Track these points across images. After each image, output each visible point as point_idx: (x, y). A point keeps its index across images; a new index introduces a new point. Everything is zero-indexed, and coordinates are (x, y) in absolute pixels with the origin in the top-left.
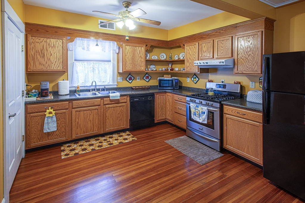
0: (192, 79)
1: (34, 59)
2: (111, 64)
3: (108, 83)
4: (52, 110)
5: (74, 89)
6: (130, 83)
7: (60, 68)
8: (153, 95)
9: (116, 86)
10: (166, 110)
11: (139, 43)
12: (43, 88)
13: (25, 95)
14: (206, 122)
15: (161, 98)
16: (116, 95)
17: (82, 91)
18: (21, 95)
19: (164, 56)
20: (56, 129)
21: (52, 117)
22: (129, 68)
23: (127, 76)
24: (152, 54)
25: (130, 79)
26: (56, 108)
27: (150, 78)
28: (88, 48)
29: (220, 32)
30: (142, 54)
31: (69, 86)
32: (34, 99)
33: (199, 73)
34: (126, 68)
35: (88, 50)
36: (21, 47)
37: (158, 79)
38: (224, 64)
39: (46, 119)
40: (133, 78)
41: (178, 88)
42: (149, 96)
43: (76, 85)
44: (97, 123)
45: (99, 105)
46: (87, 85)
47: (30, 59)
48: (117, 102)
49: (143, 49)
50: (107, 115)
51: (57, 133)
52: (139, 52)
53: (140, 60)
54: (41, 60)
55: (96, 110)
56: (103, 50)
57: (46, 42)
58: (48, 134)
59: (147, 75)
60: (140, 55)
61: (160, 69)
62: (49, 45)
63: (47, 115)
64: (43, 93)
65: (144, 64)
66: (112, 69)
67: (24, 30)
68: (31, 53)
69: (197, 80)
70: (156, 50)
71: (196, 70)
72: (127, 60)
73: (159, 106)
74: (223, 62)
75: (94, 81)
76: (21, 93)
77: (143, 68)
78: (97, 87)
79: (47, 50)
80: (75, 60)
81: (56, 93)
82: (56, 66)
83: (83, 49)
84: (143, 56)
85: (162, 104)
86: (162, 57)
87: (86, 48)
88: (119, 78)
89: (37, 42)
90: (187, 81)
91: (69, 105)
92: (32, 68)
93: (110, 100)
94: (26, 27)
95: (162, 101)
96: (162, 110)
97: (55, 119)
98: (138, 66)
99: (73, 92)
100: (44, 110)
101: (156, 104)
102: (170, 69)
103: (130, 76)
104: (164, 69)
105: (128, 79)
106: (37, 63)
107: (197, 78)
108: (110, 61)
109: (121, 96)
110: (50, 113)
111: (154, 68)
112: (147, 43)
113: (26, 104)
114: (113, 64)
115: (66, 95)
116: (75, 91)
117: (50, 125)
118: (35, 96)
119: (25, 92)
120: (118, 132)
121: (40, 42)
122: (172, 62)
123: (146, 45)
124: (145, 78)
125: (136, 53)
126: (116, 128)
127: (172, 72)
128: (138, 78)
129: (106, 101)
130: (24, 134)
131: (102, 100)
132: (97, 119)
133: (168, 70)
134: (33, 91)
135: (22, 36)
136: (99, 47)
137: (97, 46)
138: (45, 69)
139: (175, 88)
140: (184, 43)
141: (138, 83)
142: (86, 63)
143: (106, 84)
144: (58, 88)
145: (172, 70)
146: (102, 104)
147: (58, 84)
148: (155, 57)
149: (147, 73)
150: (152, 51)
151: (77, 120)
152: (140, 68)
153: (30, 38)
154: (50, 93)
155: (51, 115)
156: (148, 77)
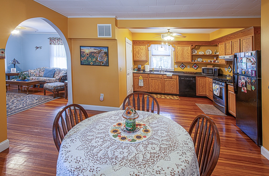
0: (228, 69)
1: (135, 55)
2: (170, 57)
3: (169, 68)
4: (141, 77)
5: (151, 69)
6: (183, 69)
7: (145, 59)
8: (195, 77)
9: (173, 70)
10: (206, 89)
11: (186, 45)
12: (139, 67)
13: (133, 69)
14: (219, 95)
15: (201, 80)
16: (170, 74)
17: (155, 71)
18: (131, 69)
19: (209, 52)
20: (143, 86)
21: (141, 80)
22: (180, 60)
23: (180, 64)
24: (198, 51)
25: (183, 66)
26: (143, 76)
27: (197, 67)
28: (157, 49)
29: (235, 36)
30: (188, 51)
31: (149, 68)
32: (136, 71)
33: (226, 64)
34: (178, 60)
35: (158, 50)
36: (131, 50)
37: (202, 68)
38: (231, 58)
39: (139, 80)
40: (184, 66)
41: (217, 75)
42: (192, 77)
43: (152, 68)
44: (160, 87)
45: (162, 78)
46: (157, 68)
47: (134, 55)
48: (171, 78)
49: (189, 48)
50: (166, 84)
51: (144, 87)
52: (186, 50)
53: (187, 55)
54: (138, 55)
55: (160, 81)
56: (165, 50)
57: (139, 47)
58: (141, 87)
59: (195, 65)
60: (187, 52)
61: (205, 61)
62: (141, 49)
63: (140, 79)
64: (139, 69)
65: (190, 58)
66: (171, 60)
67: (132, 44)
68: (135, 52)
69: (231, 70)
70: (202, 48)
71: (224, 62)
72: (178, 55)
73: (201, 85)
74: (231, 57)
75: (160, 67)
76: (131, 68)
77: (190, 60)
78: (163, 70)
79: (140, 51)
80: (152, 55)
81: (144, 71)
82: (143, 58)
83: (155, 49)
84: (190, 53)
85: (203, 85)
86: (208, 52)
87: (156, 49)
88: (175, 65)
89: (137, 48)
90: (226, 71)
91: (148, 76)
92: (135, 59)
93: (167, 76)
94: (133, 42)
95: (202, 82)
96: (203, 88)
97: (143, 81)
98: (186, 59)
99: (151, 71)
100: (139, 76)
101: (197, 84)
102: (213, 61)
103: (182, 65)
104: (209, 61)
105: (181, 67)
106: (137, 57)
107: (230, 68)
108: (170, 56)
109: (173, 75)
110: (141, 78)
111: (201, 60)
112: (192, 44)
113: (133, 73)
114: (172, 57)
115: (148, 72)
116: (152, 71)
117: (141, 83)
118: (136, 70)
119: (133, 68)
120: (172, 95)
121: (138, 48)
122: (217, 56)
123: (192, 45)
124: (193, 67)
125: (185, 51)
126: (171, 92)
127: (214, 63)
128: (189, 66)
129: (165, 76)
130: (133, 84)
131: (163, 76)
132: (160, 85)
133: (211, 62)
134: (136, 68)
135: (131, 46)
136: (163, 48)
137: (162, 48)
138: (139, 59)
139: (215, 75)
140: (218, 43)
141: (188, 69)
142: (157, 56)
143: (168, 68)
144: (145, 68)
145: (214, 62)
146: (163, 78)
147: (144, 67)
148: (201, 53)
149: (195, 64)
150: (200, 48)
151: (151, 84)
152: (188, 60)
153: (134, 46)
154: (142, 70)
155: (141, 79)
156: (196, 66)
